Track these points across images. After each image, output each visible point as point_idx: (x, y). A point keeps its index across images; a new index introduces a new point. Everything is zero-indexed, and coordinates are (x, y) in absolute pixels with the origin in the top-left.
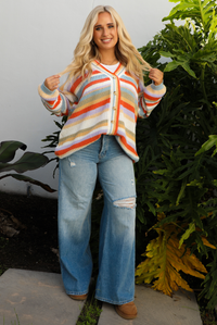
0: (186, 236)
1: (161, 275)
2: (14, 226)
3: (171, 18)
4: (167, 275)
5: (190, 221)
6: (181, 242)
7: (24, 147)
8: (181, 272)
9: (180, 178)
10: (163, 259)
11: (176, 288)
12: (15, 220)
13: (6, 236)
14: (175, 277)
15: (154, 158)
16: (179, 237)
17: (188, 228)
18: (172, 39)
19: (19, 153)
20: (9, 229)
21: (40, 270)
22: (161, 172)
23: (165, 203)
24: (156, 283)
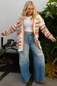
2: (12, 61)
4: (51, 73)
5: (56, 58)
6: (53, 63)
8: (55, 72)
9: (52, 46)
10: (50, 68)
11: (54, 76)
12: (12, 60)
13: (10, 64)
14: (53, 73)
15: (45, 41)
19: (12, 42)
20: (10, 62)
22: (47, 45)
23: (49, 53)
24: (48, 75)
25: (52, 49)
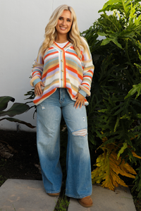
0: (121, 151)
1: (107, 178)
2: (10, 151)
3: (104, 10)
4: (111, 177)
5: (124, 142)
6: (119, 155)
7: (13, 100)
8: (119, 175)
9: (116, 114)
10: (107, 167)
11: (117, 185)
12: (10, 148)
13: (4, 158)
14: (116, 178)
15: (98, 102)
16: (117, 152)
17: (122, 146)
18: (105, 24)
19: (10, 104)
20: (6, 153)
21: (28, 179)
22: (103, 111)
23: (107, 130)
24: (104, 183)
25: (115, 121)
